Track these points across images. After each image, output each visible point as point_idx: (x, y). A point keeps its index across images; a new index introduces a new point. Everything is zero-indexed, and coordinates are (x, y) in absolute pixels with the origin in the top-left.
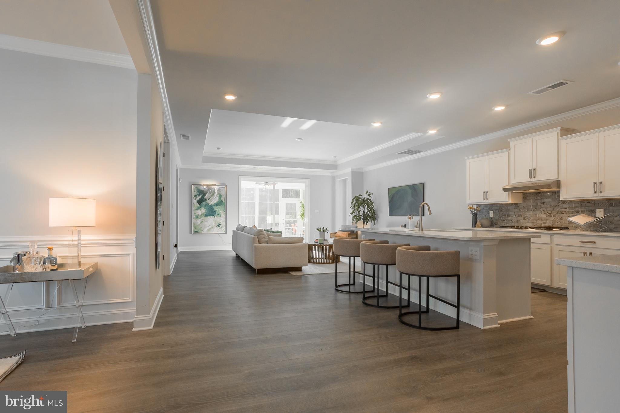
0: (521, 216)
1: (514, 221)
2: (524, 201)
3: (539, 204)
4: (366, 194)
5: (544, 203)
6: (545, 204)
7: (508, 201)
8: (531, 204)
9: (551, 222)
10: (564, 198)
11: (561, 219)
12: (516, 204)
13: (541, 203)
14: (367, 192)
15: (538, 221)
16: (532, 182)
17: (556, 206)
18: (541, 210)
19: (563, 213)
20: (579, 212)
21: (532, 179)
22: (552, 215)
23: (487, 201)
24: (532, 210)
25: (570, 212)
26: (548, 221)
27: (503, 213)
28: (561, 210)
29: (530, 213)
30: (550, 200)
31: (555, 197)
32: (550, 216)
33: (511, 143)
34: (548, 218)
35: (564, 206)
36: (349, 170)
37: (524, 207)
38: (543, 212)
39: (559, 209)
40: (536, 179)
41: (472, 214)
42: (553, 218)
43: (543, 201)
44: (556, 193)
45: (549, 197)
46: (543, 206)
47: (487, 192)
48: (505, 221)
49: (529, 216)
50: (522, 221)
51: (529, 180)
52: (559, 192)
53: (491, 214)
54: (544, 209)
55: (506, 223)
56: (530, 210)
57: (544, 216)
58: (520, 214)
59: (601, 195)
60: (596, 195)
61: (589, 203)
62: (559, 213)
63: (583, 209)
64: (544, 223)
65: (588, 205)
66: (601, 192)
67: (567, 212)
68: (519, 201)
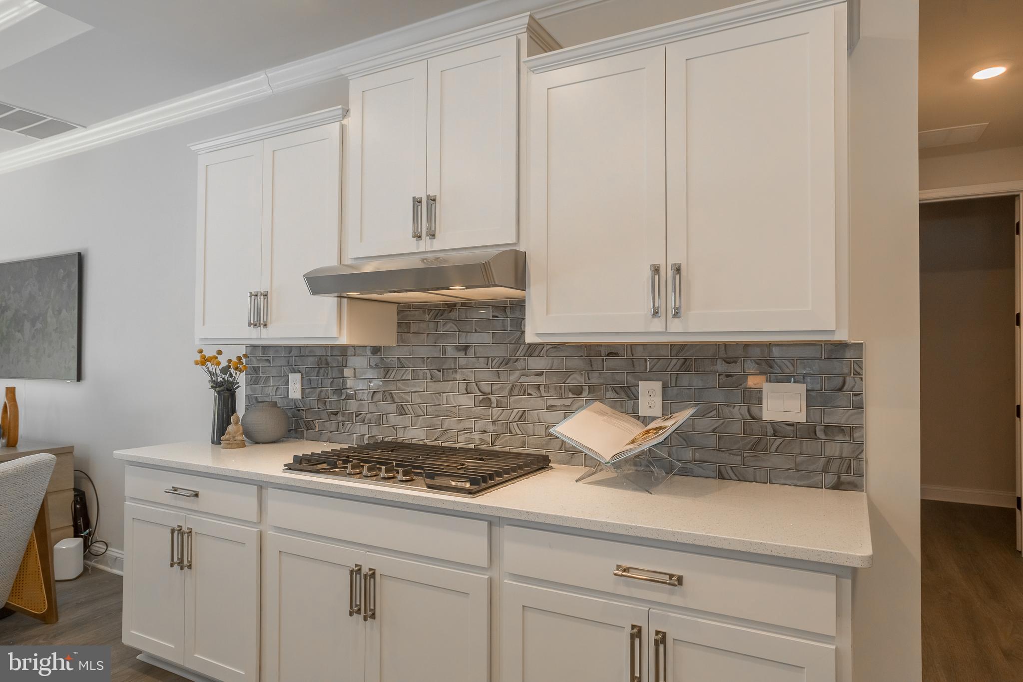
0: (389, 399)
1: (368, 416)
2: (402, 340)
3: (450, 351)
5: (466, 348)
6: (471, 351)
7: (336, 338)
8: (423, 351)
9: (491, 428)
10: (538, 335)
11: (522, 418)
12: (376, 350)
13: (458, 348)
15: (449, 423)
16: (425, 256)
17: (506, 362)
18: (458, 376)
19: (529, 394)
20: (581, 393)
21: (425, 245)
22: (493, 399)
24: (429, 377)
25: (552, 392)
26: (480, 425)
27: (332, 382)
28: (523, 379)
29: (421, 386)
30: (486, 338)
32: (486, 402)
33: (352, 84)
34: (480, 411)
35: (537, 363)
37: (403, 361)
38: (462, 386)
39: (517, 374)
40: (437, 245)
41: (216, 385)
42: (496, 412)
43: (463, 342)
44: (508, 311)
45: (483, 326)
46: (463, 361)
48: (340, 417)
49: (418, 400)
50: (395, 419)
51: (412, 246)
52: (519, 306)
53: (295, 389)
54: (467, 373)
55: (341, 424)
56: (421, 373)
57: (466, 401)
58: (387, 389)
59: (676, 326)
60: (657, 325)
61: (616, 354)
62: (516, 391)
63: (595, 379)
64: (467, 430)
65: (612, 362)
66: (676, 314)
67: (542, 389)
68: (387, 338)
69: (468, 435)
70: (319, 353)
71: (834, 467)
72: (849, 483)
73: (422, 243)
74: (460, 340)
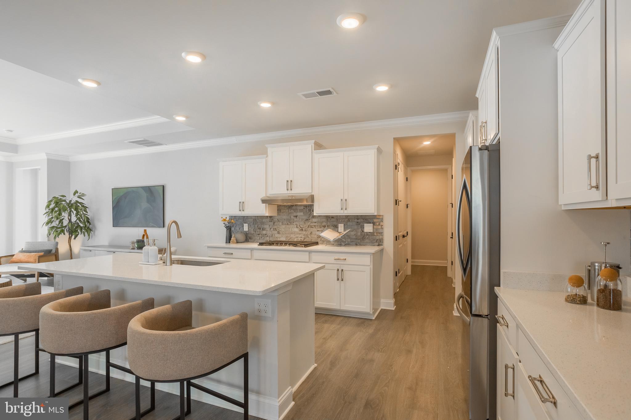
0: (275, 230)
1: (269, 235)
2: (278, 214)
3: (292, 217)
4: (74, 194)
5: (296, 216)
6: (298, 217)
7: (265, 214)
8: (285, 217)
9: (303, 236)
10: (317, 213)
11: (311, 233)
12: (271, 217)
13: (294, 216)
14: (76, 192)
15: (292, 236)
16: (289, 195)
17: (307, 220)
18: (294, 224)
19: (313, 228)
20: (325, 227)
21: (289, 192)
22: (304, 229)
23: (243, 213)
24: (286, 224)
25: (318, 227)
26: (300, 236)
27: (258, 226)
29: (284, 226)
30: (302, 214)
31: (306, 211)
32: (302, 230)
33: (268, 149)
34: (300, 232)
35: (314, 220)
36: (43, 157)
37: (279, 220)
38: (296, 226)
39: (310, 223)
40: (293, 192)
41: (227, 227)
42: (304, 232)
43: (296, 215)
44: (310, 207)
45: (301, 211)
46: (295, 220)
47: (243, 203)
48: (260, 235)
49: (283, 230)
50: (277, 235)
51: (286, 192)
52: (312, 206)
53: (246, 228)
54: (297, 223)
55: (260, 237)
56: (284, 223)
57: (297, 230)
58: (274, 227)
59: (346, 212)
60: (342, 211)
61: (333, 218)
62: (310, 226)
63: (329, 224)
64: (297, 237)
65: (333, 220)
66: (346, 209)
67: (316, 226)
68: (274, 213)
69: (297, 239)
70: (253, 218)
71: (378, 241)
72: (381, 244)
73: (288, 191)
74: (295, 214)
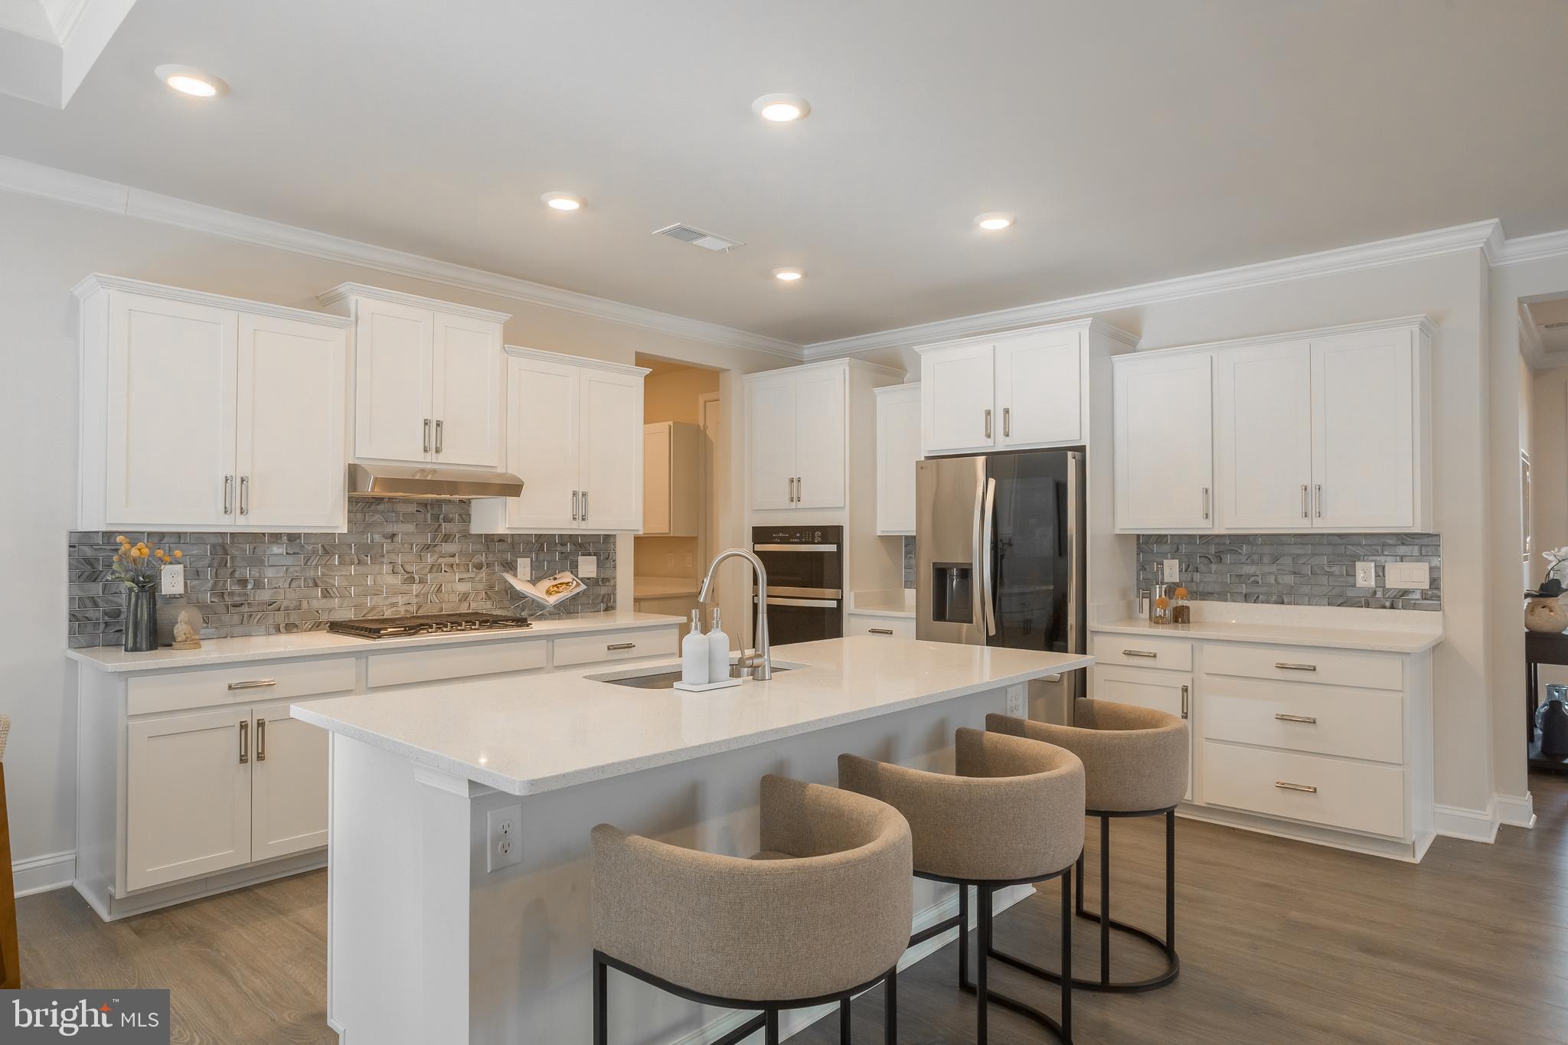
0: (313, 584)
3: (378, 538)
5: (393, 536)
6: (399, 538)
9: (415, 600)
11: (439, 589)
13: (385, 537)
15: (376, 601)
17: (427, 547)
18: (385, 560)
21: (431, 457)
22: (416, 577)
24: (356, 561)
25: (462, 568)
26: (400, 600)
27: (232, 573)
28: (441, 560)
29: (348, 570)
30: (410, 528)
31: (425, 520)
32: (411, 580)
34: (406, 587)
37: (327, 547)
38: (389, 568)
39: (436, 556)
40: (442, 458)
42: (419, 588)
43: (391, 531)
44: (429, 507)
45: (407, 518)
46: (390, 547)
48: (245, 609)
49: (344, 583)
50: (319, 603)
51: (420, 456)
53: (175, 582)
54: (393, 556)
56: (347, 559)
57: (396, 581)
59: (583, 525)
60: (575, 524)
61: (504, 541)
62: (435, 569)
63: (491, 558)
64: (394, 605)
65: (498, 546)
66: (583, 519)
67: (455, 566)
69: (394, 609)
71: (605, 600)
72: (611, 607)
73: (428, 455)
74: (390, 529)
